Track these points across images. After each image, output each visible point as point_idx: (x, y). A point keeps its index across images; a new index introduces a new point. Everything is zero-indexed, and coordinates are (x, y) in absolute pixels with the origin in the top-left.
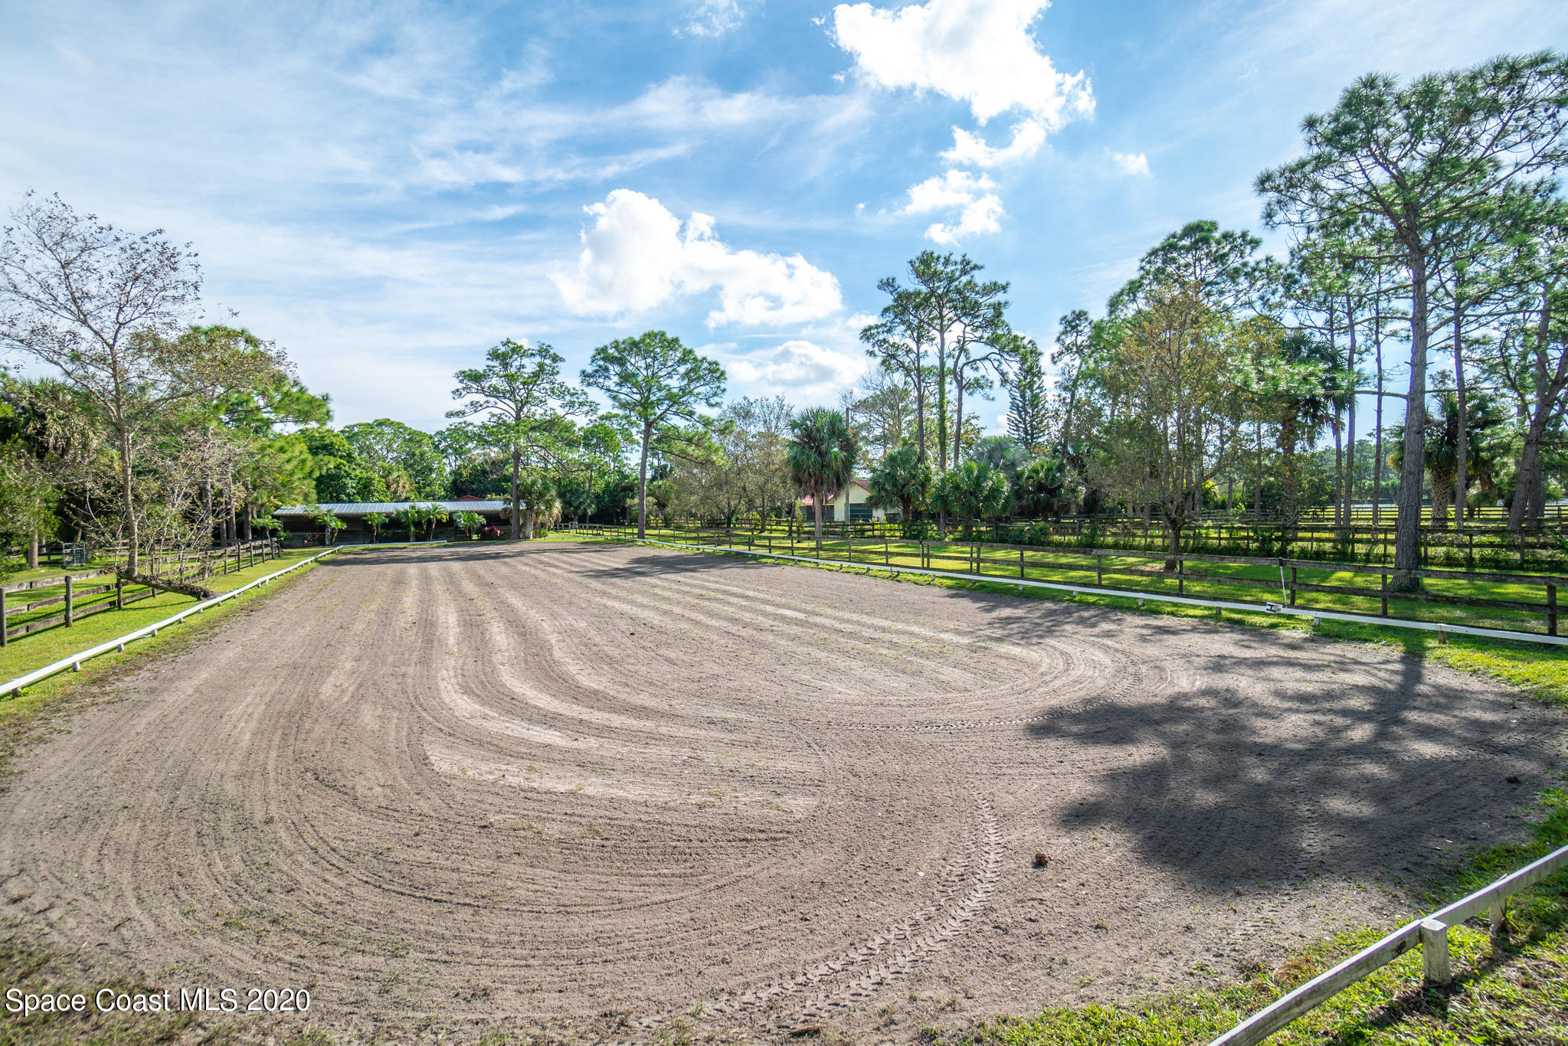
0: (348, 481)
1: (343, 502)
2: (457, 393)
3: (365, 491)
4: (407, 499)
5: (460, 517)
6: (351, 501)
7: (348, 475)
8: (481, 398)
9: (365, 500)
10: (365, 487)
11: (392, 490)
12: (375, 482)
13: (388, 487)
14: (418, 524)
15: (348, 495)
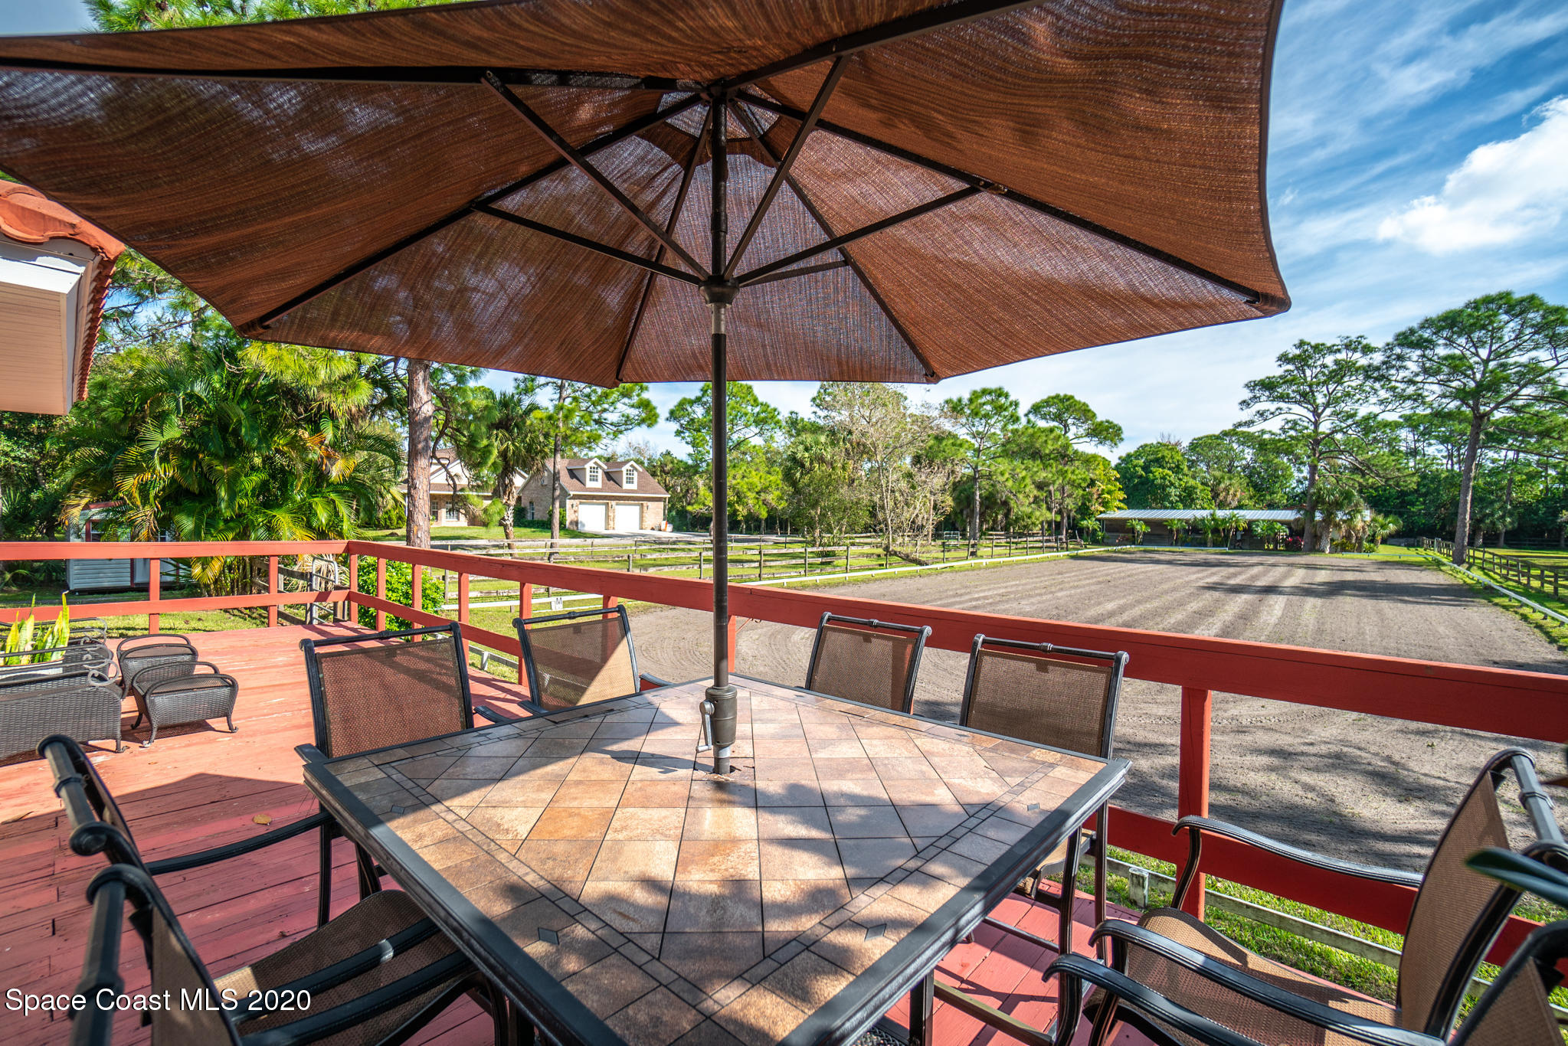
0: (1172, 491)
1: (1166, 508)
2: (1245, 403)
3: (1188, 499)
4: (1240, 507)
5: (1257, 526)
6: (1173, 508)
7: (1172, 484)
8: (1272, 406)
9: (1186, 507)
10: (1190, 495)
11: (1221, 497)
12: (1198, 491)
13: (1216, 495)
14: (1215, 531)
15: (1171, 502)
